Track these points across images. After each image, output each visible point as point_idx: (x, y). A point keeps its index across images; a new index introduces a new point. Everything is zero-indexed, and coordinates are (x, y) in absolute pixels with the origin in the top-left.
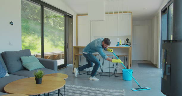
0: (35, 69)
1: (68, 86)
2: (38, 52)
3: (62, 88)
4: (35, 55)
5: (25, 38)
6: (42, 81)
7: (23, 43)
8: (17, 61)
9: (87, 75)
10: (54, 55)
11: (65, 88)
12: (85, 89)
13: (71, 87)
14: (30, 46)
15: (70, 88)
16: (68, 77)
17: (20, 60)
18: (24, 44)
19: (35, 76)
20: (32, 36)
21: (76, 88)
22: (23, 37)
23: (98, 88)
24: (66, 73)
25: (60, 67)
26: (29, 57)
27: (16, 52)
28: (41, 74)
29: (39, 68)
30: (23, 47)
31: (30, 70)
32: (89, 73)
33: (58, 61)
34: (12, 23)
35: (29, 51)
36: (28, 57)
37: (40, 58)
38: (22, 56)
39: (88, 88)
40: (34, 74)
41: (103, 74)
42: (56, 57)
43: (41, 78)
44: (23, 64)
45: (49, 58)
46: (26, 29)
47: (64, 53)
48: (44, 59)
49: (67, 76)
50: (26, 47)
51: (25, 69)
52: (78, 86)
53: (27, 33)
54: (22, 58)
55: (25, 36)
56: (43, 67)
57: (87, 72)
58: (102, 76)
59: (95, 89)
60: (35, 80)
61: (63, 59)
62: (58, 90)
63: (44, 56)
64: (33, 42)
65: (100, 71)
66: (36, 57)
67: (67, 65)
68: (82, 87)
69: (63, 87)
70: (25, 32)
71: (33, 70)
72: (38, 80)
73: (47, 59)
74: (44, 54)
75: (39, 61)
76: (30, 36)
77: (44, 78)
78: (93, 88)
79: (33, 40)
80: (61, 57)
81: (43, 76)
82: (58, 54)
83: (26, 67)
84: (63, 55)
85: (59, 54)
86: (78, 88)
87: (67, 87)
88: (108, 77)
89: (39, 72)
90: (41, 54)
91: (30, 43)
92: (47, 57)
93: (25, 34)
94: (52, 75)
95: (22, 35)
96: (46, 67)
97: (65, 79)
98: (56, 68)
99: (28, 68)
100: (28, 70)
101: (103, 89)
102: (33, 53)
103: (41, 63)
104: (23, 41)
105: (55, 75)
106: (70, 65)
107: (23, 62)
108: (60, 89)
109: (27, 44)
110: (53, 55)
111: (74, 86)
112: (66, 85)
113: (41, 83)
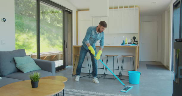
0: (31, 71)
1: (68, 90)
2: (34, 52)
3: (60, 93)
4: (30, 55)
5: (18, 36)
6: (39, 84)
7: (16, 42)
8: (11, 62)
9: (89, 77)
10: (52, 55)
11: (64, 92)
12: (86, 93)
13: (71, 91)
14: (24, 46)
15: (70, 93)
16: (67, 80)
17: (14, 61)
18: (18, 43)
19: (31, 78)
20: (27, 34)
21: (77, 92)
22: (16, 35)
23: (101, 93)
24: (65, 75)
25: (59, 69)
26: (24, 57)
27: (10, 52)
28: (37, 76)
29: (34, 70)
30: (16, 46)
31: (25, 72)
32: (91, 75)
33: (55, 62)
34: (4, 20)
35: (23, 51)
36: (22, 58)
37: (36, 58)
38: (16, 57)
39: (89, 92)
40: (29, 77)
41: (107, 77)
42: (53, 58)
43: (37, 81)
44: (17, 65)
45: (46, 59)
46: (20, 26)
47: (62, 54)
48: (40, 60)
49: (67, 78)
50: (20, 46)
51: (19, 71)
52: (79, 91)
53: (21, 31)
54: (16, 58)
55: (18, 34)
56: (39, 68)
57: (89, 74)
58: (105, 79)
59: (97, 93)
60: (31, 83)
61: (61, 59)
62: (57, 94)
63: (41, 56)
64: (27, 40)
65: (104, 74)
66: (31, 57)
67: (66, 67)
68: (83, 91)
69: (62, 91)
70: (18, 29)
71: (28, 72)
72: (34, 84)
73: (44, 60)
74: (40, 54)
75: (35, 62)
76: (24, 34)
77: (40, 81)
78: (96, 93)
79: (27, 39)
80: (60, 57)
81: (39, 79)
82: (55, 55)
83: (20, 69)
84: (61, 55)
85: (57, 54)
86: (79, 93)
87: (66, 91)
88: (113, 80)
89: (35, 74)
90: (36, 55)
91: (24, 42)
92: (44, 57)
93: (19, 31)
94: (49, 78)
95: (16, 32)
96: (42, 69)
97: (64, 82)
98: (54, 70)
99: (22, 70)
100: (22, 72)
101: (106, 93)
102: (28, 53)
103: (37, 64)
104: (16, 40)
105: (53, 78)
106: (69, 66)
107: (18, 63)
108: (58, 93)
109: (21, 43)
110: (50, 55)
111: (74, 90)
112: (65, 89)
113: (37, 87)
